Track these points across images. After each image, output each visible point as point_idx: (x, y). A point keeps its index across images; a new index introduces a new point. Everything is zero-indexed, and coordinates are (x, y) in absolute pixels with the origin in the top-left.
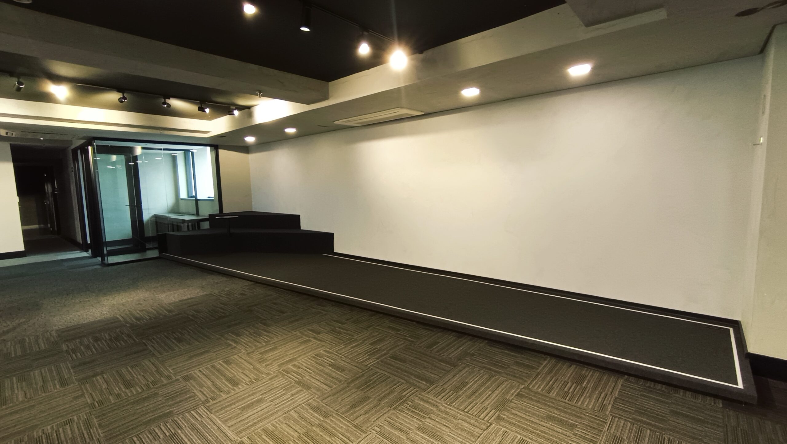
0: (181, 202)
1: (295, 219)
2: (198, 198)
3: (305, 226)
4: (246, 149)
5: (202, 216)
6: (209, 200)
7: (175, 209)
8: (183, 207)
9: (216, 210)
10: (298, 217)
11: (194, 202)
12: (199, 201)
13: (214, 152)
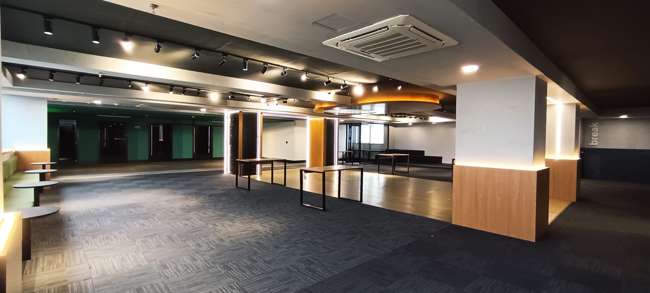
1: (423, 152)
3: (426, 154)
5: (372, 150)
10: (424, 151)
13: (387, 127)
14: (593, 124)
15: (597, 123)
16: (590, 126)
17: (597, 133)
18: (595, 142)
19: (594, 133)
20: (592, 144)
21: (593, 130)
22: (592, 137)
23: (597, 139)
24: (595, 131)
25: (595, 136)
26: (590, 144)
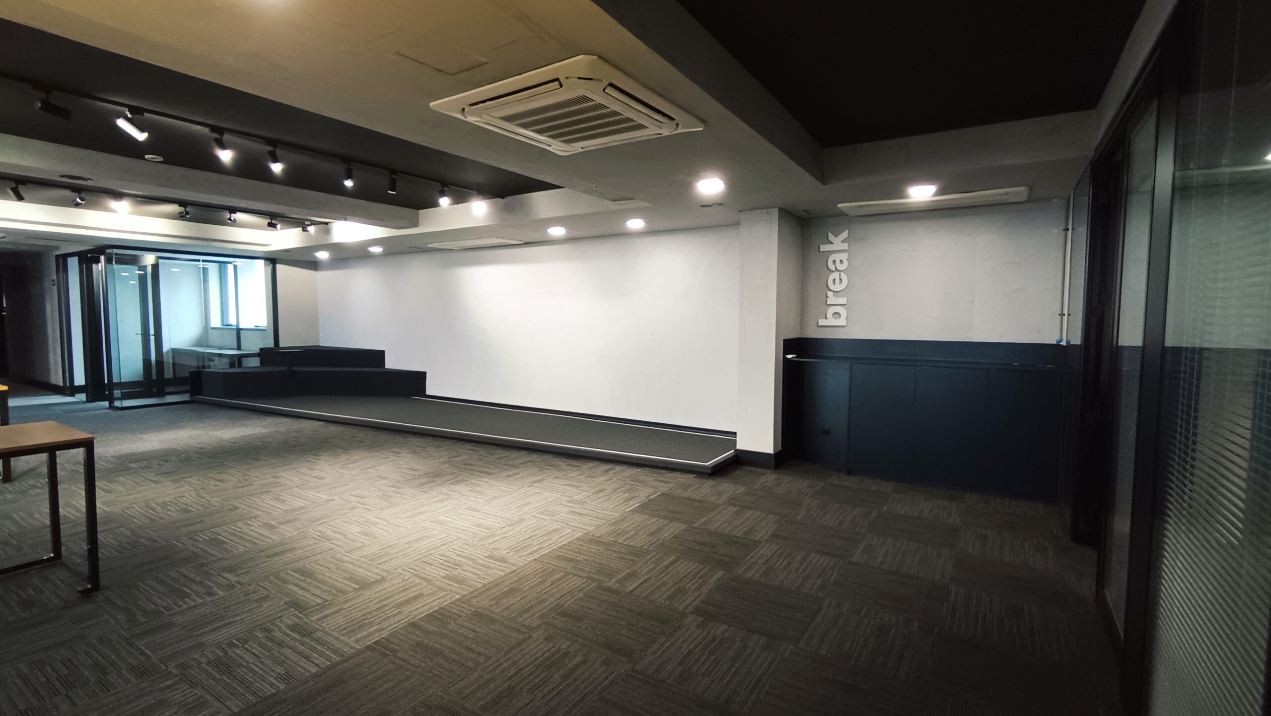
0: (211, 331)
1: (379, 356)
2: (241, 327)
3: (390, 363)
4: (314, 265)
5: (245, 351)
6: (257, 330)
7: (202, 341)
8: (214, 338)
9: (270, 343)
10: (382, 353)
11: (235, 332)
12: (241, 331)
13: (270, 268)
14: (831, 237)
15: (845, 234)
16: (824, 248)
17: (843, 276)
18: (837, 315)
19: (835, 275)
20: (831, 321)
21: (832, 267)
22: (830, 294)
23: (843, 300)
24: (840, 267)
25: (838, 287)
26: (822, 322)
